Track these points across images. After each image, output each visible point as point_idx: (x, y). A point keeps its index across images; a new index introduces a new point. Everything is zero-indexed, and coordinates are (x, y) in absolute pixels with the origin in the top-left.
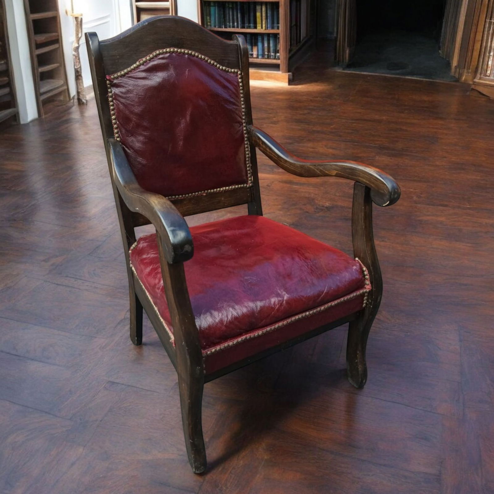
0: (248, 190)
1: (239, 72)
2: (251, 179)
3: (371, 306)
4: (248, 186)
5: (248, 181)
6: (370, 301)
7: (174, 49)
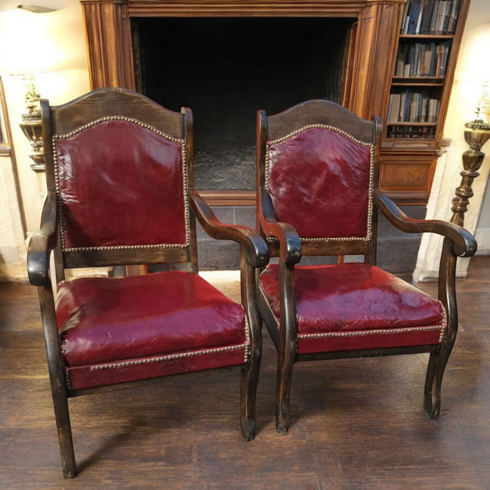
0: (366, 243)
1: (372, 146)
2: (369, 234)
3: (446, 342)
4: (366, 240)
5: (366, 236)
6: (445, 337)
7: (320, 125)
